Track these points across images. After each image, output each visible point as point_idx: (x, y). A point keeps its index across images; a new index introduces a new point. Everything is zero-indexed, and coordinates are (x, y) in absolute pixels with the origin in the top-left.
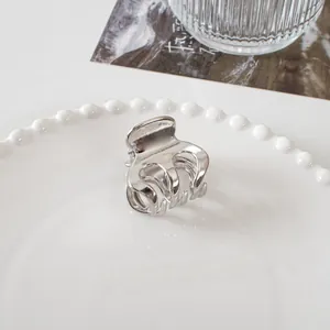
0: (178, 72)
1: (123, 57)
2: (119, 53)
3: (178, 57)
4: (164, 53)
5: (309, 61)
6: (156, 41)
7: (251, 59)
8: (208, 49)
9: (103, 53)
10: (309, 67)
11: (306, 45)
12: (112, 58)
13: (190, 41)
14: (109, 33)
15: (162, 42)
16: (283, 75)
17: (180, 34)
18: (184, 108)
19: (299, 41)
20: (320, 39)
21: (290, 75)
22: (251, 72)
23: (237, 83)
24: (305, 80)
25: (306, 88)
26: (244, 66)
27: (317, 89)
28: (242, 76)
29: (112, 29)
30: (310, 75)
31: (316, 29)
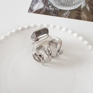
0: (50, 15)
1: (36, 11)
2: (35, 10)
3: (50, 11)
4: (46, 10)
5: (83, 11)
6: (44, 7)
7: (68, 11)
8: (57, 8)
9: (31, 10)
10: (83, 13)
11: (82, 7)
12: (33, 11)
13: (53, 7)
14: (32, 5)
15: (46, 7)
16: (77, 15)
17: (50, 5)
18: (51, 26)
19: (81, 6)
20: (86, 5)
21: (78, 15)
22: (68, 14)
23: (65, 17)
24: (82, 16)
25: (82, 18)
26: (66, 13)
27: (85, 18)
28: (66, 15)
29: (33, 4)
30: (83, 15)
31: (85, 3)
